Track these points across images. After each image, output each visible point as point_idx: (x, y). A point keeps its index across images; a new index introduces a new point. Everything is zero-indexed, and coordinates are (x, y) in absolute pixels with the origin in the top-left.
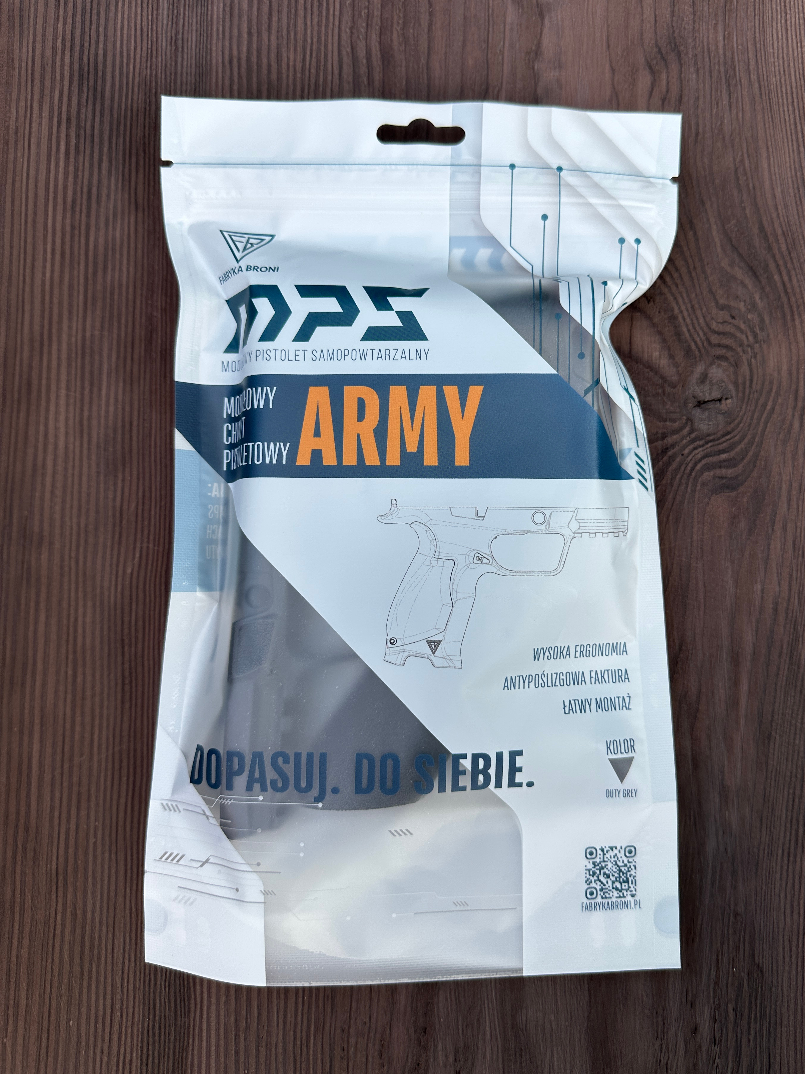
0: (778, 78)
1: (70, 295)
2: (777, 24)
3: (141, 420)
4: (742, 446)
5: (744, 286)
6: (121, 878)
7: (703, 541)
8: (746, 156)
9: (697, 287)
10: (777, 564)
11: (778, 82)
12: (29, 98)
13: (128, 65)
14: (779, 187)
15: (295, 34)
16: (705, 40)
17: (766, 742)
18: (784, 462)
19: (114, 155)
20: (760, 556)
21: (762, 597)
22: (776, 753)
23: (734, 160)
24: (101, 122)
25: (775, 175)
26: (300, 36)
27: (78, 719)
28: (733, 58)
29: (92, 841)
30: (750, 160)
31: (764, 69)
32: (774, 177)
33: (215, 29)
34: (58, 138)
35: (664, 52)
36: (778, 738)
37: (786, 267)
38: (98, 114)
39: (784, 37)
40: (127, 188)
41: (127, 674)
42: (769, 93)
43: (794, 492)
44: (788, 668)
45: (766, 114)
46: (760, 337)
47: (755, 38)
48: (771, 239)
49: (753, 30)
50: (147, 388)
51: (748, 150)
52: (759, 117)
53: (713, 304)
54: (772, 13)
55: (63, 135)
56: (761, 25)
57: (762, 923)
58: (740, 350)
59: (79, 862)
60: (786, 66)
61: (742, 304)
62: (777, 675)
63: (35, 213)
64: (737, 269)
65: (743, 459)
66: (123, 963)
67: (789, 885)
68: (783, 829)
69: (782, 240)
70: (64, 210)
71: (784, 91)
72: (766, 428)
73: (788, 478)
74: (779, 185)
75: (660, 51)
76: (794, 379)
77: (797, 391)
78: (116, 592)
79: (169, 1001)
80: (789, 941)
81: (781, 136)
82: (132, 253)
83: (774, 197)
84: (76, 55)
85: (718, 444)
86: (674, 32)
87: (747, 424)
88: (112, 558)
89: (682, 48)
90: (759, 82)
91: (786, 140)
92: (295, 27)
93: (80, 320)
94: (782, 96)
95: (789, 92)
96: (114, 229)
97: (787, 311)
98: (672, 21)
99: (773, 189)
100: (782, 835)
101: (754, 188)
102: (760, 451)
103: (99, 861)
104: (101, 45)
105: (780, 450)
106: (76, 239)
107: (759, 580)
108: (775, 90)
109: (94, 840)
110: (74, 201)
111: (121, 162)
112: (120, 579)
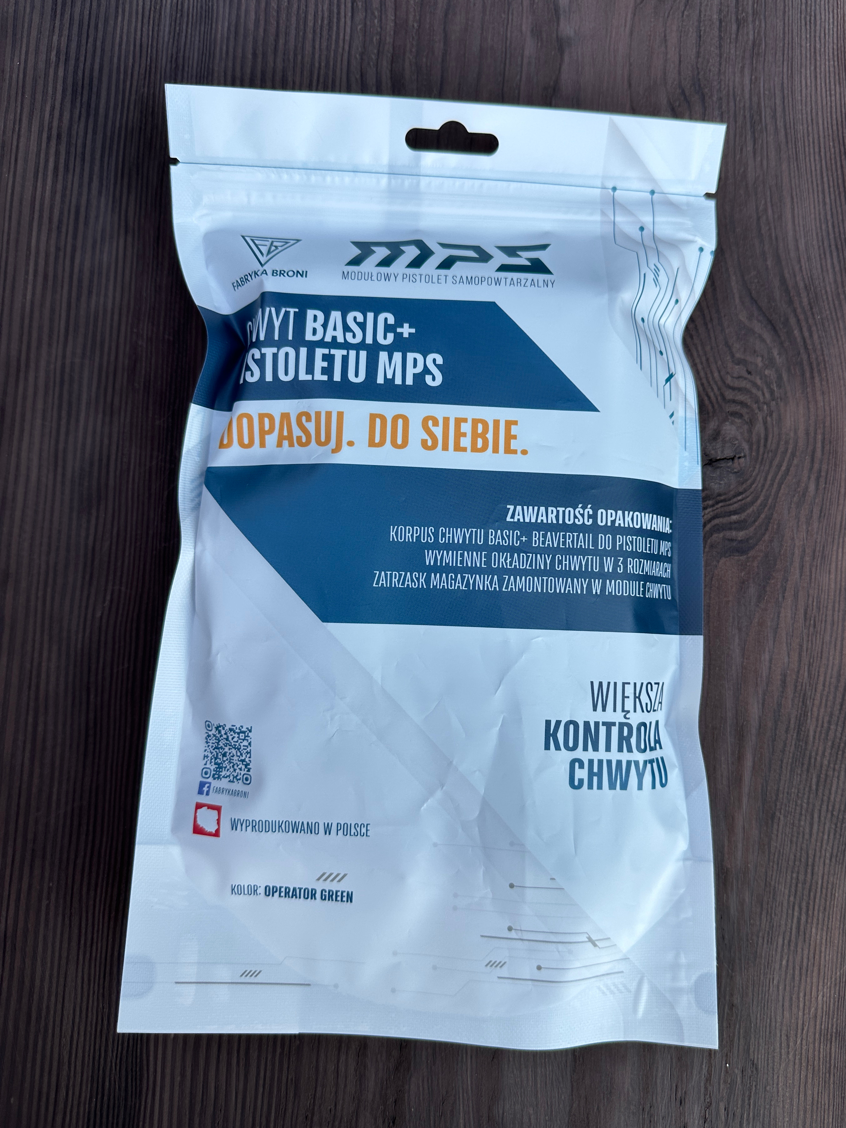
0: (805, 126)
1: (51, 320)
2: (806, 70)
3: (120, 454)
4: (754, 507)
5: (763, 340)
6: (74, 944)
7: (709, 606)
8: (769, 205)
9: (713, 339)
10: (787, 634)
11: (805, 131)
12: (19, 111)
13: (125, 82)
14: (803, 239)
15: (303, 57)
16: (731, 84)
17: (770, 822)
18: (798, 527)
19: (105, 174)
20: (769, 624)
21: (770, 668)
22: (780, 835)
23: (757, 209)
24: (94, 140)
25: (799, 226)
26: (307, 59)
27: (37, 771)
28: (759, 104)
29: (44, 903)
30: (773, 210)
31: (791, 116)
32: (797, 228)
33: (218, 49)
34: (47, 154)
35: (687, 94)
36: (782, 818)
37: (807, 322)
38: (90, 131)
39: (813, 85)
40: (117, 210)
41: (91, 724)
42: (795, 142)
43: (807, 558)
44: (795, 745)
45: (791, 164)
46: (777, 394)
47: (783, 83)
48: (793, 293)
49: (781, 76)
50: (128, 420)
51: (771, 198)
52: (784, 166)
53: (728, 358)
54: (801, 59)
55: (52, 151)
56: (790, 72)
57: (758, 1016)
58: (755, 406)
59: (29, 926)
60: (814, 114)
61: (759, 359)
62: (783, 751)
63: (18, 233)
64: (756, 322)
65: (755, 521)
66: (72, 1036)
67: (789, 977)
68: (784, 916)
69: (804, 295)
70: (50, 230)
71: (811, 140)
72: (780, 490)
73: (801, 543)
74: (803, 237)
75: (683, 93)
76: (811, 440)
77: (814, 452)
78: (83, 637)
79: (120, 1078)
80: (787, 1036)
81: (806, 186)
82: (119, 279)
83: (797, 249)
84: (71, 69)
85: (729, 505)
86: (698, 73)
87: (760, 485)
88: (81, 600)
89: (706, 90)
90: (785, 129)
91: (811, 191)
92: (303, 51)
93: (61, 346)
94: (809, 145)
95: (816, 141)
96: (102, 252)
97: (807, 368)
98: (697, 63)
99: (796, 241)
100: (783, 922)
101: (776, 239)
102: (772, 514)
103: (51, 924)
104: (97, 60)
105: (794, 514)
106: (61, 261)
107: (767, 649)
108: (802, 139)
109: (48, 902)
110: (60, 222)
111: (112, 181)
112: (89, 623)
